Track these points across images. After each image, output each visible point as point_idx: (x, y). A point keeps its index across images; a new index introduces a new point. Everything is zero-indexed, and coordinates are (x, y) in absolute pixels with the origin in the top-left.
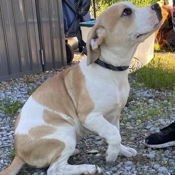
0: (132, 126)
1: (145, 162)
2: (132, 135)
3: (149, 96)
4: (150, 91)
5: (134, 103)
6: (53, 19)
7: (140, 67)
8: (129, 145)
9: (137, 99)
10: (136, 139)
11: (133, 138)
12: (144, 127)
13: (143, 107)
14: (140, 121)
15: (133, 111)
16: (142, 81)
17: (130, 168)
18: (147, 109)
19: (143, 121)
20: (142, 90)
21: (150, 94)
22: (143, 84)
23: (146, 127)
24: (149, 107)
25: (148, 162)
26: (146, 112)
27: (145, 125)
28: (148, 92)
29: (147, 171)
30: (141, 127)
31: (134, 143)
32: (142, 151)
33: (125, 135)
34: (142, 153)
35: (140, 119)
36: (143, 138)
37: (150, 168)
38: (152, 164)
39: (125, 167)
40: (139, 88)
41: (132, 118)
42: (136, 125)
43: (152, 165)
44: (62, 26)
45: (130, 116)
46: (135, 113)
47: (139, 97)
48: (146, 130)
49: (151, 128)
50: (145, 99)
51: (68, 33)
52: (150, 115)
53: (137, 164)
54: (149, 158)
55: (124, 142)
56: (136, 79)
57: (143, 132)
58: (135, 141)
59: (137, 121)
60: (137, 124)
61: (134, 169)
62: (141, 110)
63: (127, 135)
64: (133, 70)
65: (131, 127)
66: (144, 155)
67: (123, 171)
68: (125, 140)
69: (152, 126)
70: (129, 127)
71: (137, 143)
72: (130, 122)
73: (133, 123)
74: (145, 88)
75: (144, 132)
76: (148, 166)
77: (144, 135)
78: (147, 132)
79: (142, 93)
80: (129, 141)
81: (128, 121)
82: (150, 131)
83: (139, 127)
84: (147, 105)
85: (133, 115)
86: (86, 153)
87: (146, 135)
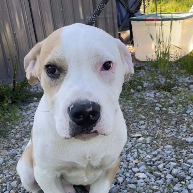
0: (174, 111)
1: (184, 146)
2: (173, 119)
3: (190, 81)
4: (192, 78)
5: (177, 89)
6: (108, 16)
7: (183, 56)
8: (170, 129)
9: (179, 85)
10: (176, 123)
11: (173, 123)
12: (184, 111)
13: (184, 92)
14: (181, 105)
15: (175, 96)
16: (184, 68)
17: (169, 152)
18: (188, 94)
19: (184, 106)
20: (184, 76)
21: (191, 80)
22: (185, 71)
23: (187, 112)
24: (190, 92)
25: (187, 146)
26: (187, 97)
27: (185, 110)
28: (189, 79)
29: (185, 155)
30: (182, 112)
31: (175, 127)
32: (182, 135)
33: (166, 120)
34: (182, 137)
35: (181, 104)
36: (183, 122)
37: (188, 152)
38: (190, 148)
39: (165, 152)
40: (182, 75)
41: (174, 103)
42: (177, 110)
43: (191, 150)
44: (116, 21)
45: (172, 102)
46: (176, 98)
47: (181, 83)
48: (186, 115)
49: (191, 112)
50: (186, 85)
51: (121, 27)
52: (190, 100)
53: (176, 148)
54: (187, 142)
55: (166, 126)
56: (179, 66)
57: (183, 117)
58: (176, 126)
59: (179, 105)
60: (178, 108)
61: (173, 153)
62: (182, 95)
63: (168, 120)
64: (176, 58)
65: (172, 112)
66: (183, 139)
67: (163, 155)
68: (166, 125)
69: (192, 110)
70: (170, 111)
71: (178, 127)
72: (172, 106)
73: (175, 108)
74: (187, 74)
75: (185, 116)
76: (187, 151)
77: (184, 120)
78: (187, 116)
79: (184, 79)
80: (170, 125)
81: (170, 106)
82: (190, 116)
83: (180, 111)
84: (188, 90)
85: (175, 100)
86: (130, 137)
87: (186, 119)
